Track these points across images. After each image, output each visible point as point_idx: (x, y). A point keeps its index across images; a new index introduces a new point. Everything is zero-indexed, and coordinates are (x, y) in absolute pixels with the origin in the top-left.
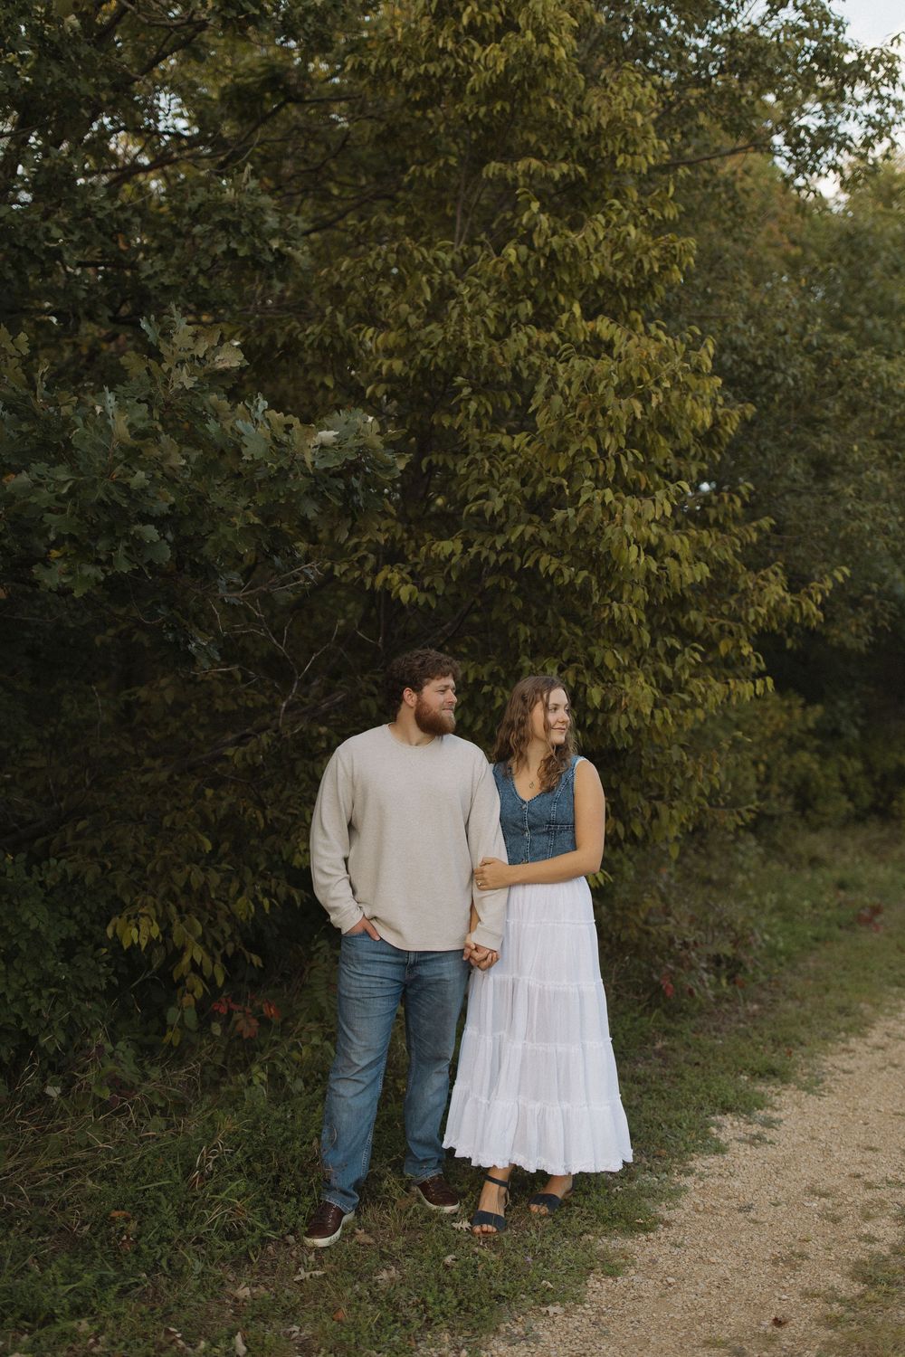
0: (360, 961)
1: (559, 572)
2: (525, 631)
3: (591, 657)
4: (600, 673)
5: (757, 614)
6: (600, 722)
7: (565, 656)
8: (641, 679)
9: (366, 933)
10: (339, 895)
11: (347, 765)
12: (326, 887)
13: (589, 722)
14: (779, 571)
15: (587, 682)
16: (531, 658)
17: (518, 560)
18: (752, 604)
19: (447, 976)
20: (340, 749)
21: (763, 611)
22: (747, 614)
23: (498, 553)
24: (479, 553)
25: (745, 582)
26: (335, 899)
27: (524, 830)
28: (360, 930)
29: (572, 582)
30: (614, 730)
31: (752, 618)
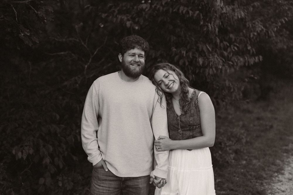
0: (99, 179)
1: (188, 12)
2: (173, 38)
3: (198, 47)
4: (202, 53)
5: (254, 35)
6: (201, 71)
7: (188, 47)
8: (216, 56)
9: (102, 167)
10: (92, 148)
11: (97, 89)
12: (86, 144)
13: (197, 71)
14: (259, 21)
15: (197, 56)
16: (176, 48)
17: (171, 9)
18: (251, 31)
19: (141, 186)
20: (95, 82)
21: (256, 34)
22: (250, 35)
23: (163, 7)
24: (156, 6)
25: (249, 25)
26: (89, 150)
27: (178, 129)
28: (100, 165)
29: (192, 16)
30: (207, 74)
31: (252, 36)
